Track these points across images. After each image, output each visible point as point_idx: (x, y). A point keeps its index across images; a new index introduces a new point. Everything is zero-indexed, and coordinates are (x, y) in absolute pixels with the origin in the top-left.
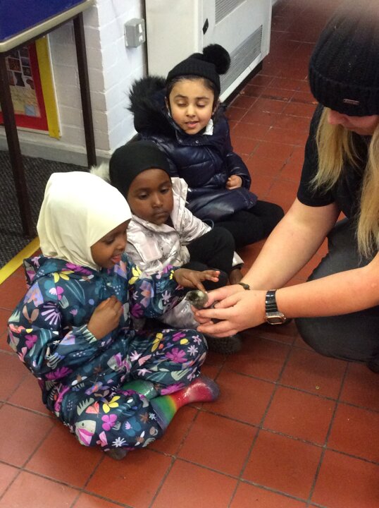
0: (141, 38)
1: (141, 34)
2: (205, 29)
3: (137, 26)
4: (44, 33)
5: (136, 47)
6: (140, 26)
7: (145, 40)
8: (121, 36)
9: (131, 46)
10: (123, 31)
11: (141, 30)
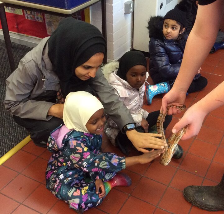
0: (131, 10)
1: (132, 8)
2: (161, 7)
3: (130, 4)
4: (88, 6)
5: (129, 14)
6: (131, 4)
7: (133, 11)
8: (122, 9)
9: (126, 13)
10: (124, 6)
11: (131, 6)
